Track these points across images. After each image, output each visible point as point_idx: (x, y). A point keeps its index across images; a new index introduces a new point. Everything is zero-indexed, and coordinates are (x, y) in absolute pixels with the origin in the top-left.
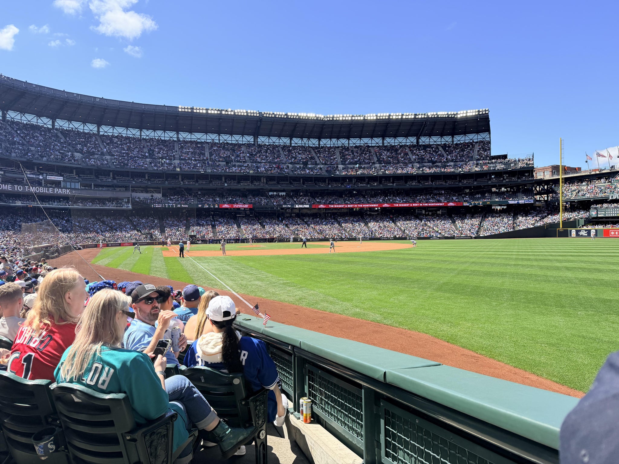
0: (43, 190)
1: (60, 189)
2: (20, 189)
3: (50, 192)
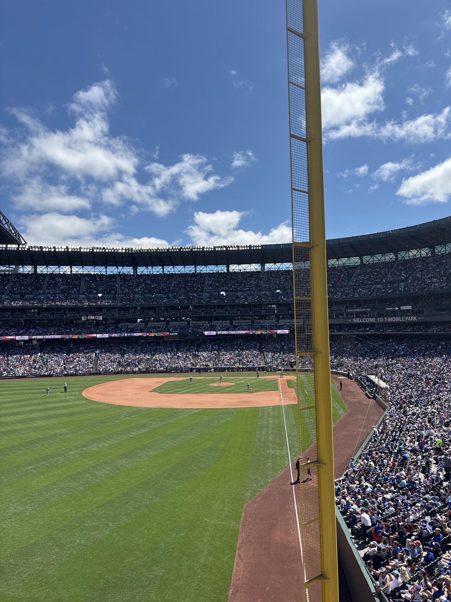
0: (398, 319)
3: (403, 320)
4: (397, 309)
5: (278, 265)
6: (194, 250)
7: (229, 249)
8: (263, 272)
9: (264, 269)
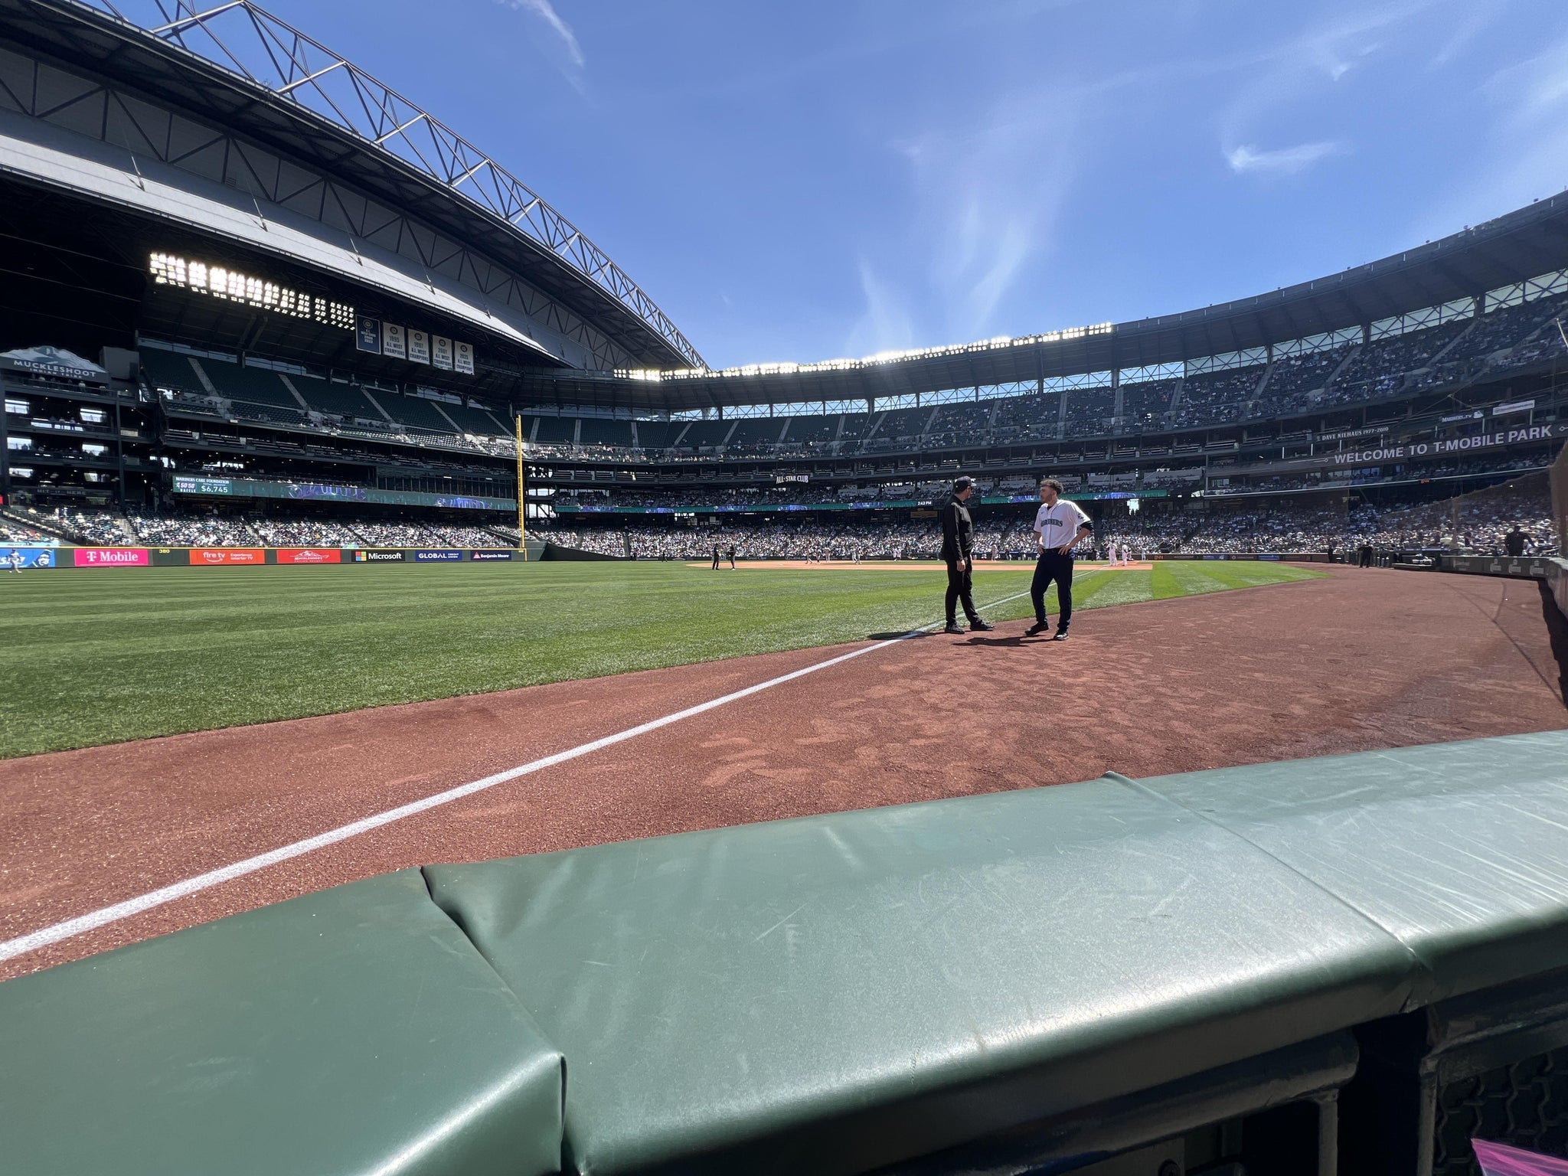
0: (1481, 441)
1: (1523, 431)
2: (1422, 449)
3: (1497, 442)
4: (1478, 415)
5: (1151, 368)
6: (970, 350)
7: (1040, 340)
8: (1115, 387)
9: (1118, 380)
